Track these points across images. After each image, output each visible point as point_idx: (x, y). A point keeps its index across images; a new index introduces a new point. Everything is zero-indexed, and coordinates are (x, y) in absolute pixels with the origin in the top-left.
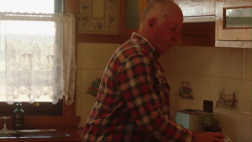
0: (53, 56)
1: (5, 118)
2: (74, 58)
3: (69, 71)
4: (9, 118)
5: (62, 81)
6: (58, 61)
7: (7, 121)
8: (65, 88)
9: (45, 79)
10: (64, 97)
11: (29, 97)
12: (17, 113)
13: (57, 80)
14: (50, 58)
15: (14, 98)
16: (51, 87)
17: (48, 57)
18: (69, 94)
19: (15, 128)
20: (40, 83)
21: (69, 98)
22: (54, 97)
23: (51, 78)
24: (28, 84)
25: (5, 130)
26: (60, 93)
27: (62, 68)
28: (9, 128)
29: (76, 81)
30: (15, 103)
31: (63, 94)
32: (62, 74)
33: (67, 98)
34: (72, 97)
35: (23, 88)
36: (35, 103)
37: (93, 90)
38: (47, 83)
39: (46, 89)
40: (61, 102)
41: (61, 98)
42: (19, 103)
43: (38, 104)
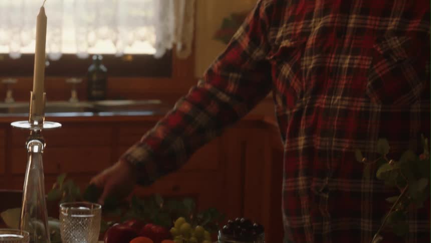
1: (74, 80)
4: (80, 80)
5: (171, 17)
7: (78, 87)
8: (176, 31)
9: (142, 14)
10: (175, 45)
11: (115, 43)
12: (94, 72)
13: (163, 16)
15: (90, 46)
16: (153, 29)
18: (183, 40)
19: (90, 98)
20: (134, 23)
21: (184, 47)
22: (158, 46)
23: (152, 13)
24: (114, 24)
25: (74, 101)
26: (167, 37)
28: (80, 98)
29: (195, 16)
30: (91, 56)
31: (173, 39)
33: (179, 47)
34: (189, 46)
35: (104, 30)
36: (125, 56)
37: (225, 31)
38: (146, 22)
39: (143, 31)
40: (169, 55)
41: (170, 46)
42: (97, 56)
43: (130, 58)
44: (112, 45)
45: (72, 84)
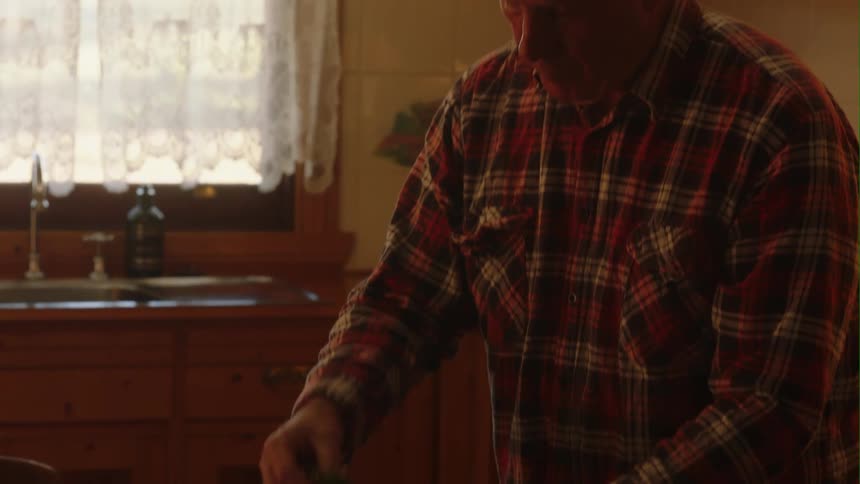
0: (260, 29)
1: (99, 237)
2: (334, 33)
3: (315, 79)
4: (111, 237)
5: (293, 111)
6: (277, 44)
7: (106, 249)
8: (303, 139)
9: (235, 104)
10: (300, 168)
11: (180, 164)
12: (138, 220)
13: (276, 109)
14: (252, 34)
15: (130, 169)
16: (255, 134)
17: (244, 30)
18: (316, 156)
19: (131, 273)
20: (218, 121)
21: (318, 171)
22: (266, 168)
23: (254, 102)
24: (178, 124)
25: (98, 279)
26: (284, 151)
27: (292, 67)
28: (111, 271)
29: (340, 109)
30: (133, 188)
31: (296, 155)
32: (293, 86)
33: (309, 171)
34: (329, 168)
35: (159, 138)
36: (201, 187)
37: (400, 143)
38: (242, 121)
39: (237, 139)
40: (288, 186)
41: (290, 169)
42: (146, 188)
43: (210, 192)
44: (175, 166)
45: (94, 244)
